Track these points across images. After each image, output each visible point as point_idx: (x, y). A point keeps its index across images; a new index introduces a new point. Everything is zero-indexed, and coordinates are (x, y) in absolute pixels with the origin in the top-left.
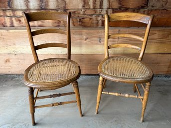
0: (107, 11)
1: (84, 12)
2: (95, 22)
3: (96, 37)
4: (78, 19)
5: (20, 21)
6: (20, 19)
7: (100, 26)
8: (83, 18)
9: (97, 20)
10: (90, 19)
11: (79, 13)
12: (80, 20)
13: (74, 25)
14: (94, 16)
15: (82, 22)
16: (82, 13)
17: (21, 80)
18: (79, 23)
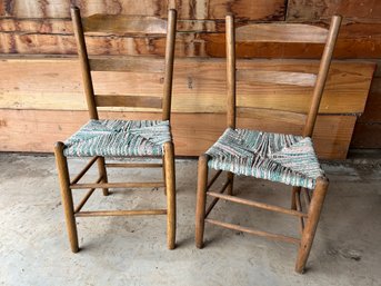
0: (204, 25)
2: (181, 46)
4: (147, 40)
5: (30, 41)
6: (31, 37)
7: (191, 55)
9: (186, 43)
12: (151, 41)
13: (139, 53)
15: (155, 47)
18: (148, 48)
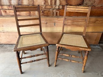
0: (59, 7)
1: (45, 7)
2: (52, 13)
3: (52, 22)
4: (42, 11)
5: (6, 12)
7: (55, 16)
8: (44, 11)
9: (53, 12)
10: (49, 11)
11: (42, 8)
14: (51, 10)
15: (44, 13)
16: (44, 7)
17: (7, 48)
18: (42, 14)
